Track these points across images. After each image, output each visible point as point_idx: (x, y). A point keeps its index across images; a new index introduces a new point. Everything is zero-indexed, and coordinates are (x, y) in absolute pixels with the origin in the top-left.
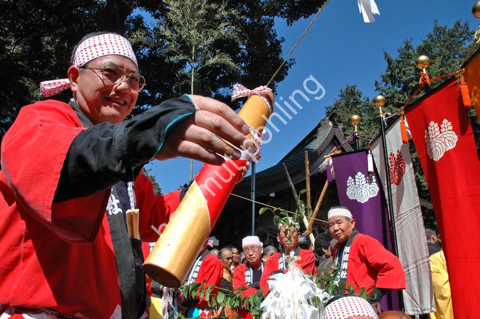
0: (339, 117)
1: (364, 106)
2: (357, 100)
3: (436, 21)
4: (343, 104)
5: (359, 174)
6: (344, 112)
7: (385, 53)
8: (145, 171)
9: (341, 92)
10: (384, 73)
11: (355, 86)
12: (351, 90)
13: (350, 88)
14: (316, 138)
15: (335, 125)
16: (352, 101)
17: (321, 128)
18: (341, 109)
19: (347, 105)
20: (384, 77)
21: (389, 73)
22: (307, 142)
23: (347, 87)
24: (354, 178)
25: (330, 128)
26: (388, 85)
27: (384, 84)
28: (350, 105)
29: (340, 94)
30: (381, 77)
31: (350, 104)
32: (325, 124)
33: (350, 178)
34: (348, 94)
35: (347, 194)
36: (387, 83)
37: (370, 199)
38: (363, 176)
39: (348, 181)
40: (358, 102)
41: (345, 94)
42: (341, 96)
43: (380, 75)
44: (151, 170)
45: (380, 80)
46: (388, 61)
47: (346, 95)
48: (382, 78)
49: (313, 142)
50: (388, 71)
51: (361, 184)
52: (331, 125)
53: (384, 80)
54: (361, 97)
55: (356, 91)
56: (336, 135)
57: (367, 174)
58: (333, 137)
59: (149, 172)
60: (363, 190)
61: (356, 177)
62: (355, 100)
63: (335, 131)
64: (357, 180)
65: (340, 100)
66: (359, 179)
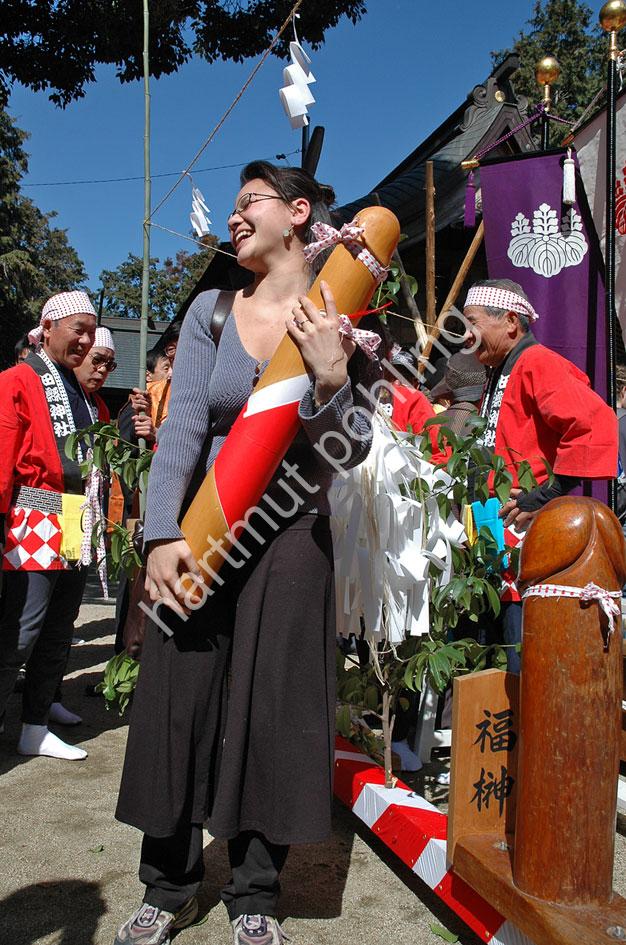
0: (526, 80)
1: (592, 51)
2: (575, 32)
4: (538, 45)
5: (545, 207)
8: (40, 217)
9: (538, 10)
12: (564, 7)
14: (460, 132)
15: (510, 100)
16: (562, 37)
17: (473, 107)
18: (532, 60)
19: (548, 48)
22: (438, 143)
24: (530, 216)
25: (498, 108)
28: (557, 50)
29: (533, 16)
31: (556, 46)
32: (484, 96)
33: (520, 216)
34: (555, 17)
35: (510, 254)
37: (564, 269)
38: (553, 213)
39: (514, 225)
40: (578, 41)
41: (546, 18)
42: (536, 22)
44: (54, 214)
47: (550, 18)
49: (453, 144)
51: (546, 232)
52: (500, 99)
54: (586, 25)
55: (576, 9)
56: (511, 127)
57: (563, 210)
58: (501, 131)
59: (50, 220)
60: (550, 248)
61: (537, 214)
62: (569, 33)
63: (509, 116)
64: (537, 222)
65: (532, 34)
66: (543, 220)
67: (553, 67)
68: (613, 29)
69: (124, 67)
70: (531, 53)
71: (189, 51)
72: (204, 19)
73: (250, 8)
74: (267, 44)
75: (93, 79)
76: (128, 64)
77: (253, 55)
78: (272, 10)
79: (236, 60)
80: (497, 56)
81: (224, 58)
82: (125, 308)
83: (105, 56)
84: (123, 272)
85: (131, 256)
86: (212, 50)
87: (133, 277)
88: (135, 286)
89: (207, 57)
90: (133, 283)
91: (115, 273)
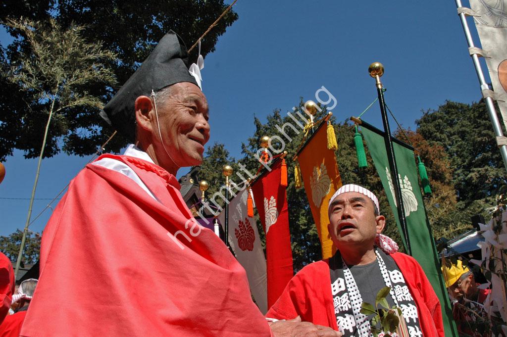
0: (204, 174)
2: (223, 159)
3: (302, 98)
4: (209, 161)
6: (209, 170)
7: (255, 118)
9: (209, 149)
10: (252, 138)
11: (223, 146)
12: (219, 149)
13: (218, 147)
15: (196, 183)
16: (218, 160)
18: (206, 167)
19: (213, 163)
20: (251, 141)
21: (257, 138)
23: (215, 145)
25: (191, 186)
26: (255, 149)
27: (251, 147)
28: (216, 164)
29: (208, 151)
30: (249, 140)
31: (215, 163)
32: (186, 180)
34: (215, 152)
36: (253, 147)
40: (224, 162)
41: (212, 152)
42: (209, 153)
45: (247, 143)
46: (257, 126)
47: (214, 152)
48: (249, 142)
50: (256, 136)
52: (192, 182)
53: (251, 144)
55: (223, 151)
56: (196, 193)
58: (192, 195)
62: (221, 159)
63: (195, 189)
65: (207, 157)
67: (206, 185)
68: (227, 175)
69: (28, 153)
70: (206, 164)
71: (59, 150)
72: (69, 138)
73: (90, 137)
74: (95, 151)
75: (12, 155)
76: (30, 151)
77: (88, 155)
78: (99, 139)
79: (80, 156)
81: (75, 154)
82: (10, 255)
83: (20, 147)
84: (12, 237)
85: (18, 230)
86: (70, 150)
87: (17, 240)
88: (18, 245)
89: (68, 153)
90: (17, 243)
91: (8, 238)
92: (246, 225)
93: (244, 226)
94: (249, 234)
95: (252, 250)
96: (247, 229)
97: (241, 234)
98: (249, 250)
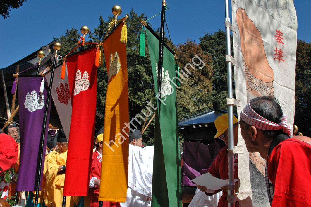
2: (76, 39)
3: (133, 8)
4: (67, 39)
5: (34, 92)
6: (66, 45)
7: (100, 16)
9: (67, 31)
10: (97, 28)
11: (77, 30)
12: (74, 32)
13: (74, 31)
14: (36, 57)
15: (52, 52)
16: (72, 39)
18: (64, 42)
19: (69, 41)
20: (96, 30)
21: (100, 29)
22: (31, 58)
23: (72, 29)
24: (30, 94)
25: (49, 53)
26: (97, 36)
27: (95, 34)
28: (71, 42)
29: (66, 32)
30: (94, 30)
31: (71, 41)
32: (45, 49)
33: (28, 93)
34: (71, 34)
35: (25, 104)
36: (97, 35)
37: (37, 110)
38: (36, 94)
39: (27, 96)
40: (76, 41)
41: (69, 33)
42: (67, 34)
43: (94, 29)
45: (93, 32)
46: (101, 21)
47: (70, 34)
48: (94, 31)
49: (34, 60)
50: (99, 28)
51: (33, 99)
52: (50, 51)
53: (95, 33)
54: (79, 38)
55: (77, 34)
56: (51, 59)
57: (39, 93)
58: (49, 59)
60: (33, 103)
61: (32, 93)
63: (52, 56)
64: (31, 96)
65: (65, 36)
66: (33, 95)
68: (57, 49)
70: (64, 41)
80: (55, 39)
92: (65, 87)
93: (64, 87)
94: (67, 93)
95: (67, 104)
96: (65, 89)
97: (61, 92)
98: (65, 104)
